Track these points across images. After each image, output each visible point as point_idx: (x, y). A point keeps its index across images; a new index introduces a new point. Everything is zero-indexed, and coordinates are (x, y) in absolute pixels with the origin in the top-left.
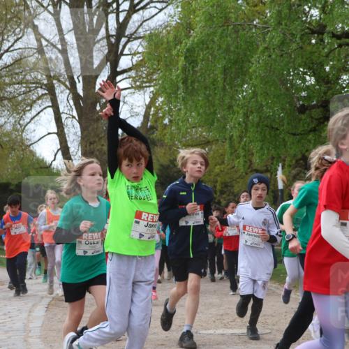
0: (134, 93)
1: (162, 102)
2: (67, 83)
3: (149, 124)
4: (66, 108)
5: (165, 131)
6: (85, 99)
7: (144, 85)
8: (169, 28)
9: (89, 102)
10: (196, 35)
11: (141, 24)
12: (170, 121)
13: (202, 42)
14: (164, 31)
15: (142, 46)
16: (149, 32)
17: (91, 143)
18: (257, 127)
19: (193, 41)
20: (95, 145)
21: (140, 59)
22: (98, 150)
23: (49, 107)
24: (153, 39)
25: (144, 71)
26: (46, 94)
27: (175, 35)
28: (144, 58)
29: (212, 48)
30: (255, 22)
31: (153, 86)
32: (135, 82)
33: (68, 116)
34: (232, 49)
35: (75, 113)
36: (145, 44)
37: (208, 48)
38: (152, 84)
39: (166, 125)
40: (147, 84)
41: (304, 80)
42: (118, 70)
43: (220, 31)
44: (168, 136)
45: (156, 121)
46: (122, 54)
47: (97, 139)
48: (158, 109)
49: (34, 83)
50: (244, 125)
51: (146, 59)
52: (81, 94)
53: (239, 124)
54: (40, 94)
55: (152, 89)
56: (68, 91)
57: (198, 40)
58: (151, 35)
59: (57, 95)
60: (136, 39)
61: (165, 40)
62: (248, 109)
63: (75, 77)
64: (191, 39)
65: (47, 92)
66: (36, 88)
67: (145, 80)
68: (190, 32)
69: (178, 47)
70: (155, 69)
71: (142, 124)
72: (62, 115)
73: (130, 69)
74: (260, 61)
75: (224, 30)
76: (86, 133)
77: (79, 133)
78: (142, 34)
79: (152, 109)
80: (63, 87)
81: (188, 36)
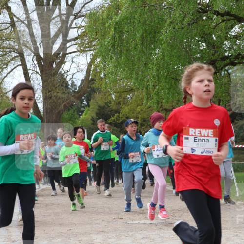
0: (79, 55)
1: (99, 61)
2: (32, 49)
3: (90, 77)
4: (32, 67)
5: (102, 82)
6: (45, 59)
7: (86, 49)
8: (103, 9)
9: (48, 61)
10: (122, 13)
11: (84, 6)
12: (105, 75)
13: (127, 18)
14: (100, 11)
15: (85, 22)
16: (89, 12)
17: (49, 91)
18: (166, 79)
19: (120, 17)
20: (52, 92)
21: (83, 31)
22: (54, 96)
23: (20, 65)
24: (92, 16)
25: (86, 40)
26: (17, 56)
27: (108, 14)
28: (86, 30)
29: (133, 23)
30: (163, 5)
31: (93, 50)
32: (80, 47)
33: (33, 72)
34: (148, 23)
35: (38, 70)
36: (87, 20)
37: (131, 22)
38: (92, 49)
39: (102, 78)
40: (89, 49)
41: (198, 46)
42: (68, 39)
43: (139, 10)
44: (104, 86)
45: (95, 75)
46: (71, 27)
47: (54, 88)
48: (96, 67)
49: (9, 49)
50: (157, 77)
51: (87, 31)
52: (42, 56)
53: (154, 77)
54: (13, 56)
55: (92, 52)
56: (33, 54)
57: (124, 16)
58: (90, 14)
59: (25, 56)
60: (80, 16)
61: (101, 17)
62: (159, 66)
63: (38, 44)
64: (119, 15)
65: (18, 55)
66: (10, 52)
67: (87, 46)
68: (118, 12)
69: (110, 21)
70: (94, 38)
71: (86, 77)
72: (29, 71)
73: (76, 38)
74: (168, 31)
75: (142, 10)
76: (45, 84)
77: (41, 84)
78: (84, 13)
79: (92, 67)
80: (29, 51)
81: (117, 14)
